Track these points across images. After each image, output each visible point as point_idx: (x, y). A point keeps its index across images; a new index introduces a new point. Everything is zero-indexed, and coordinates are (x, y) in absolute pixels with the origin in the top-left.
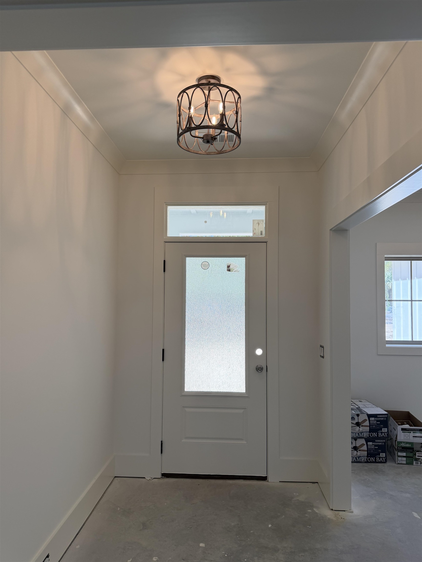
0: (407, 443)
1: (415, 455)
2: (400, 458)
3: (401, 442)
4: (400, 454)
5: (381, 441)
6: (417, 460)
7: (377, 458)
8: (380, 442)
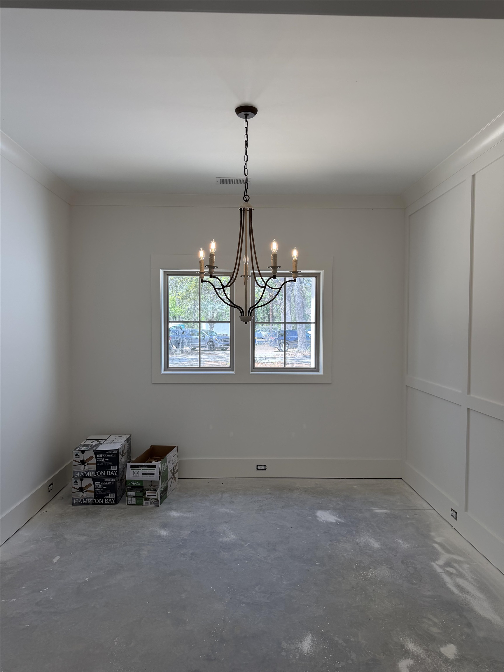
0: (137, 481)
1: (145, 494)
2: (129, 499)
3: (130, 481)
4: (129, 494)
5: (111, 480)
6: (146, 499)
7: (105, 499)
8: (108, 482)
